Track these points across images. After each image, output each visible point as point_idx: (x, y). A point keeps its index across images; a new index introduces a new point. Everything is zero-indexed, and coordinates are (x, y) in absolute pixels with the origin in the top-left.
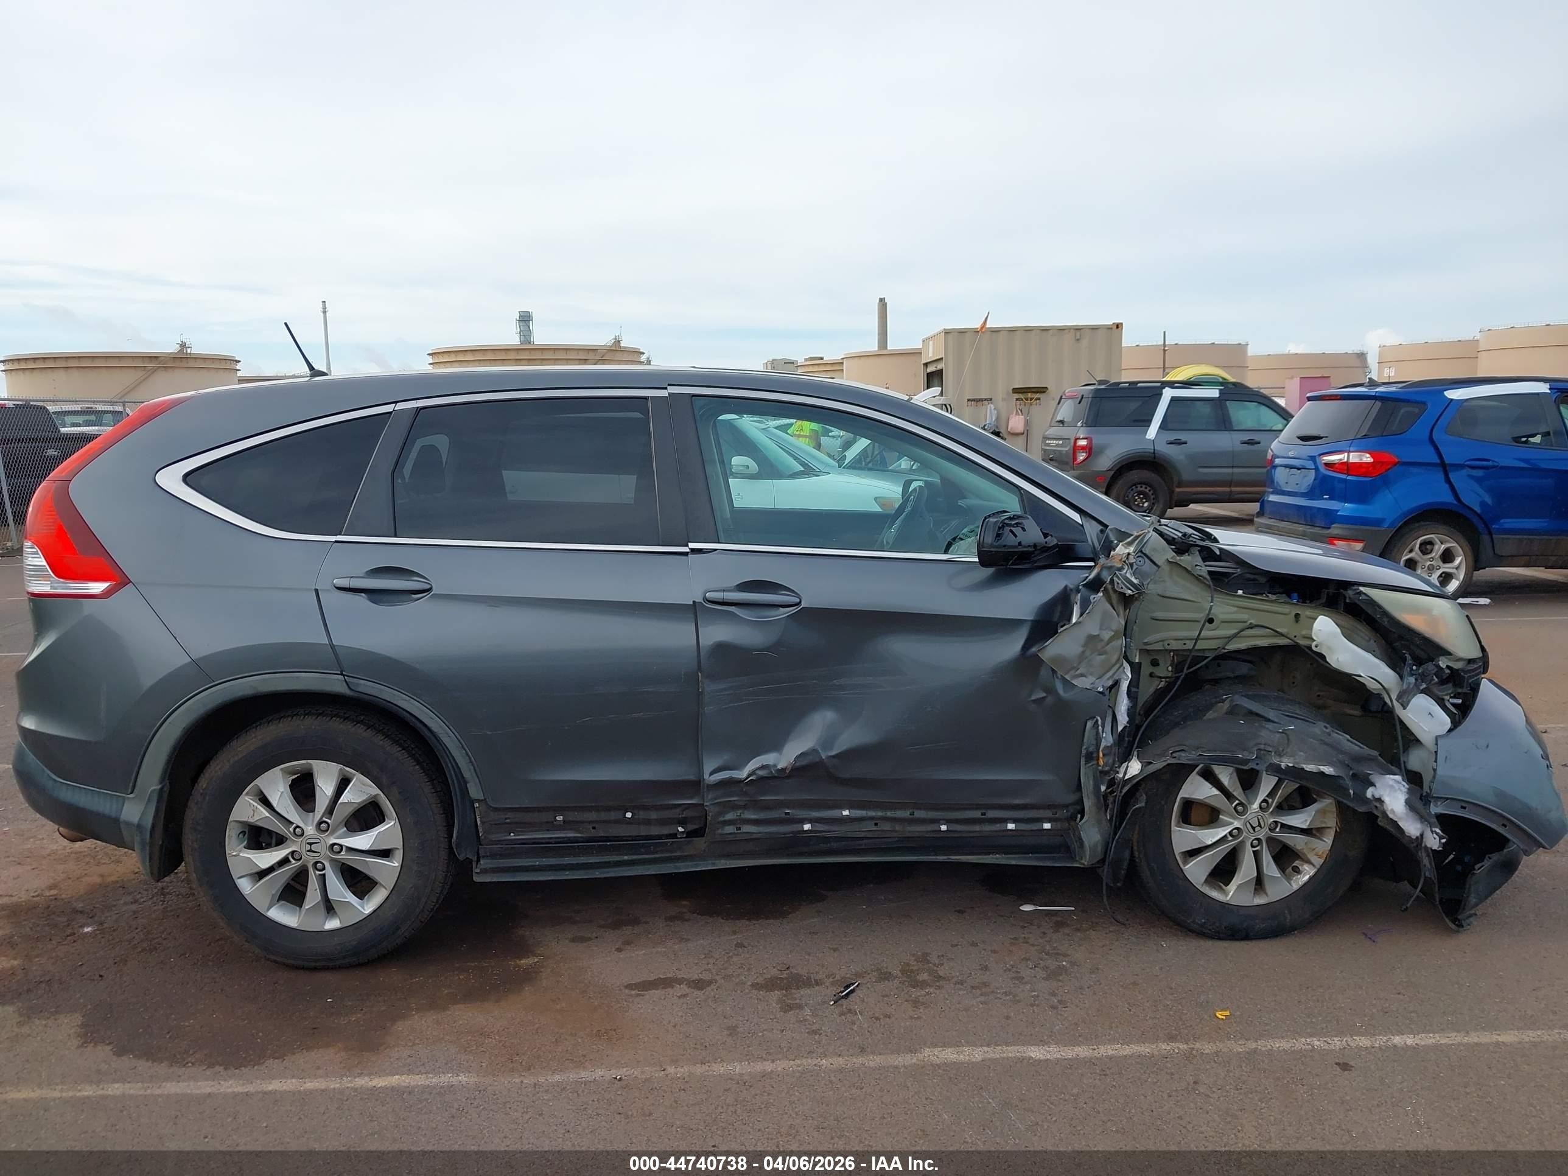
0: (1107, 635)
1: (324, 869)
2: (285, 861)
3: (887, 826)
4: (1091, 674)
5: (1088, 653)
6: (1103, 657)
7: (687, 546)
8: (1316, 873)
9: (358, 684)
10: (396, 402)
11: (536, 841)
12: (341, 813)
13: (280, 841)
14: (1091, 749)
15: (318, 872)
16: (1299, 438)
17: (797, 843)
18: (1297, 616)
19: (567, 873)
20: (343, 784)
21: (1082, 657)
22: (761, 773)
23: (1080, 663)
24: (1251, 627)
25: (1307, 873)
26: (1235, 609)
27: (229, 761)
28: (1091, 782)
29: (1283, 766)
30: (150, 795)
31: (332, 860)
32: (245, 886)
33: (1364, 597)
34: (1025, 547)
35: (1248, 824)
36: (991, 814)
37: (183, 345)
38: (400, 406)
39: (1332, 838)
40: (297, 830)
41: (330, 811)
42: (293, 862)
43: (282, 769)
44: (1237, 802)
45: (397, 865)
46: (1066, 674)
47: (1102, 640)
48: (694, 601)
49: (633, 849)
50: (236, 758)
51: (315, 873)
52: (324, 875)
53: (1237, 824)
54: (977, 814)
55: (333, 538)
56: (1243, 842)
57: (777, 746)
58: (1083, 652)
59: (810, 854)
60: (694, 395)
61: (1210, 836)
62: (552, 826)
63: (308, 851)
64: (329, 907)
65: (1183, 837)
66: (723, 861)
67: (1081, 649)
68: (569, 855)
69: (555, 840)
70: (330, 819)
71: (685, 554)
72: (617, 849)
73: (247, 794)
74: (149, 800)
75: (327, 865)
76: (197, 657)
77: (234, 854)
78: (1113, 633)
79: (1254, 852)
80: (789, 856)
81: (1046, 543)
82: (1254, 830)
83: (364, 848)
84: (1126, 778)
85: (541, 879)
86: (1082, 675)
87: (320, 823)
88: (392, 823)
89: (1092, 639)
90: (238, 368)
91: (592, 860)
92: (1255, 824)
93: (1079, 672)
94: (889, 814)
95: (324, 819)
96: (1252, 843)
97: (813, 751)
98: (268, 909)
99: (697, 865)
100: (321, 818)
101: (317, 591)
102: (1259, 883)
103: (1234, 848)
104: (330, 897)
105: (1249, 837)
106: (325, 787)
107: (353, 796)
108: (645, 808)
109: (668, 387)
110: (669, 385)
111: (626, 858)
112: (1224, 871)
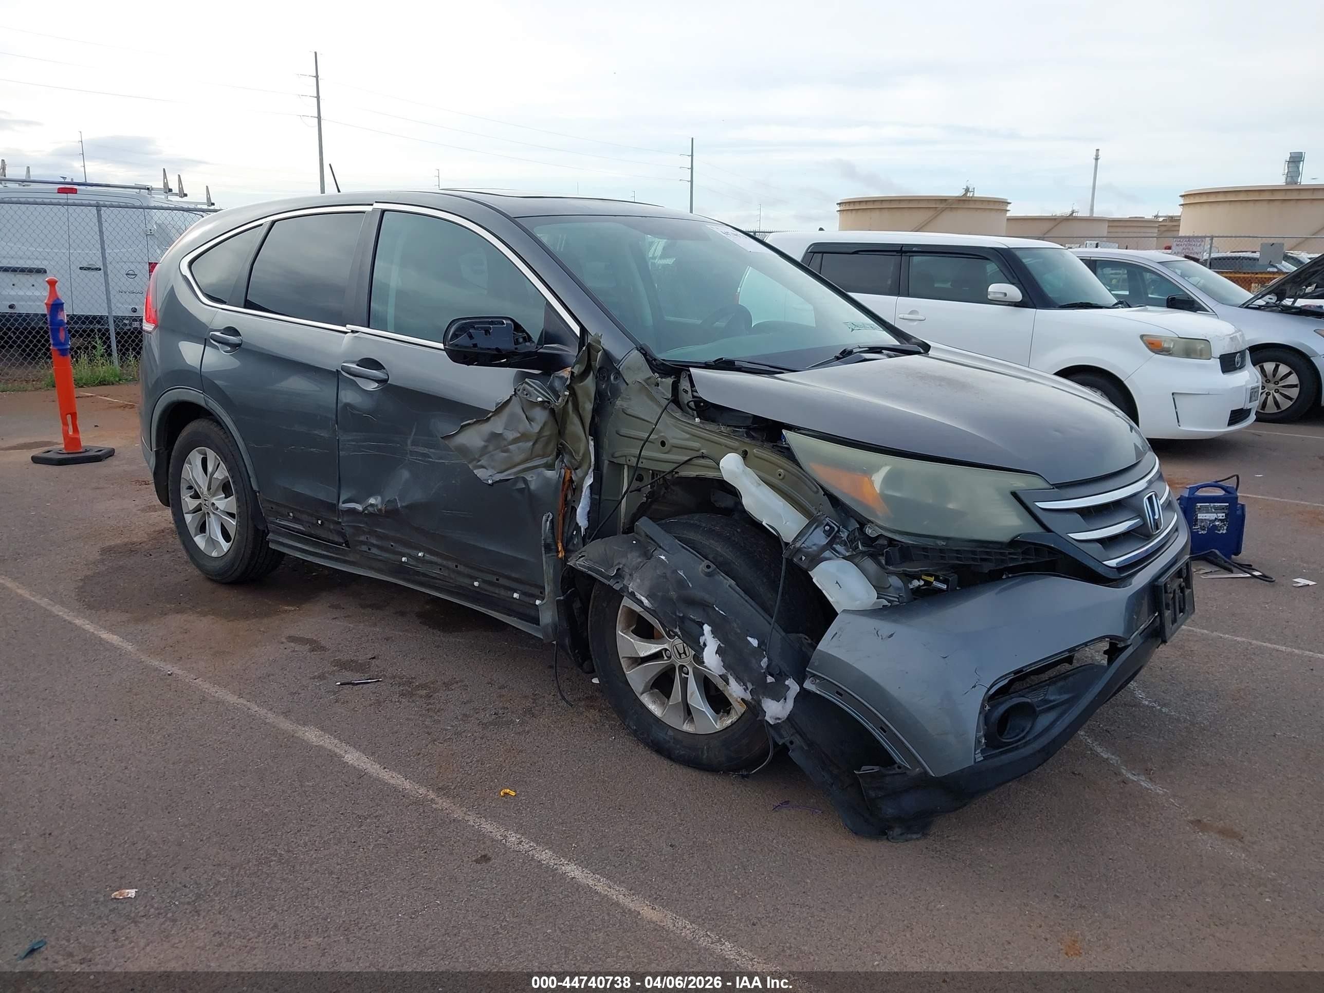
0: (510, 435)
3: (446, 573)
4: (493, 468)
5: (491, 448)
6: (505, 454)
7: (345, 326)
8: (739, 719)
11: (288, 528)
12: (215, 484)
13: (196, 495)
14: (549, 541)
15: (209, 520)
17: (401, 570)
18: (745, 453)
19: (304, 555)
20: (217, 465)
21: (484, 451)
22: (371, 509)
23: (481, 456)
24: (703, 457)
26: (688, 436)
28: (552, 571)
31: (213, 514)
32: (187, 518)
34: (481, 349)
35: (675, 648)
36: (502, 581)
37: (967, 190)
41: (212, 480)
42: (201, 509)
43: (198, 451)
45: (235, 524)
46: (470, 462)
47: (505, 439)
48: (337, 370)
49: (327, 548)
52: (210, 522)
53: (666, 645)
54: (493, 579)
55: (220, 306)
56: (672, 665)
57: (379, 492)
58: (486, 447)
59: (408, 581)
61: (647, 648)
62: (289, 518)
65: (625, 642)
67: (483, 443)
68: (300, 542)
70: (211, 487)
71: (346, 333)
73: (186, 464)
77: (184, 497)
78: (519, 435)
79: (682, 678)
80: (405, 580)
81: (516, 349)
82: (680, 657)
83: (223, 509)
86: (483, 467)
87: (208, 488)
88: (234, 497)
89: (495, 436)
90: (1008, 208)
91: (312, 549)
92: (681, 651)
93: (479, 463)
94: (444, 563)
96: (679, 669)
97: (395, 501)
98: (195, 536)
100: (209, 485)
101: (205, 339)
102: (687, 710)
103: (666, 667)
104: (212, 536)
106: (211, 465)
107: (220, 475)
108: (326, 520)
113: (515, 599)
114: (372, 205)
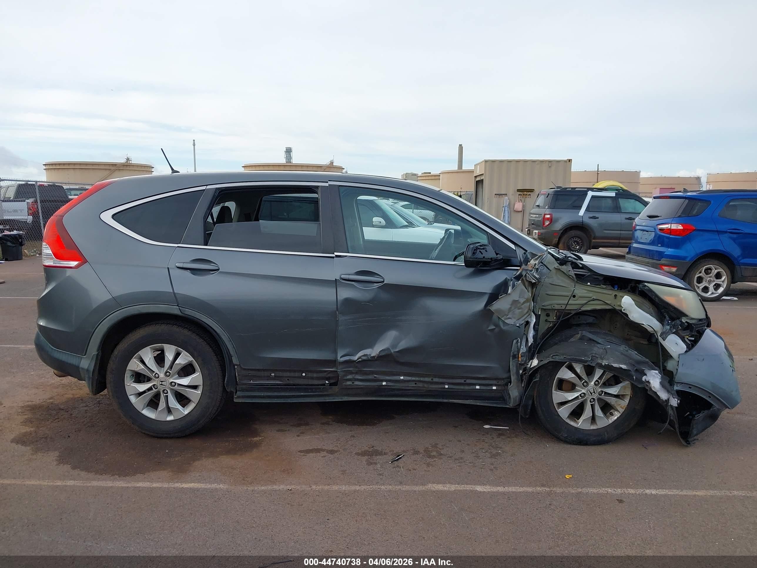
0: (522, 300)
1: (167, 393)
2: (150, 389)
3: (420, 385)
4: (514, 318)
5: (513, 308)
6: (520, 310)
7: (334, 254)
8: (621, 415)
9: (185, 311)
10: (207, 185)
11: (262, 384)
12: (176, 368)
13: (149, 380)
14: (515, 353)
15: (165, 395)
16: (648, 216)
17: (380, 390)
18: (616, 296)
19: (276, 399)
20: (177, 355)
21: (510, 310)
22: (364, 358)
23: (509, 313)
24: (594, 300)
25: (616, 416)
26: (586, 291)
27: (127, 343)
28: (515, 368)
29: (603, 364)
30: (93, 357)
31: (171, 389)
32: (133, 399)
33: (647, 288)
34: (486, 259)
35: (588, 391)
36: (468, 381)
37: (128, 159)
38: (209, 187)
39: (628, 400)
40: (156, 375)
41: (171, 367)
42: (154, 389)
43: (150, 348)
44: (584, 381)
45: (200, 392)
46: (502, 317)
47: (520, 303)
48: (336, 279)
49: (306, 390)
50: (130, 342)
51: (163, 395)
52: (167, 396)
53: (583, 391)
54: (462, 381)
55: (176, 245)
56: (586, 400)
57: (371, 346)
58: (511, 308)
59: (386, 396)
60: (340, 186)
61: (571, 396)
62: (269, 378)
63: (161, 385)
64: (169, 410)
65: (558, 396)
66: (346, 398)
67: (510, 306)
68: (275, 391)
69: (270, 384)
70: (171, 371)
71: (333, 257)
72: (299, 390)
73: (135, 358)
74: (92, 359)
75: (169, 391)
76: (115, 296)
77: (128, 384)
78: (525, 300)
79: (591, 404)
80: (376, 396)
81: (497, 257)
82: (591, 394)
83: (185, 384)
84: (531, 367)
85: (264, 402)
86: (509, 318)
87: (166, 372)
88: (198, 374)
89: (515, 302)
90: (153, 170)
91: (287, 394)
92: (592, 391)
93: (508, 317)
94: (422, 379)
95: (168, 371)
96: (590, 400)
97: (388, 349)
98: (142, 410)
99: (334, 399)
100: (167, 370)
101: (168, 268)
102: (593, 419)
103: (582, 402)
104: (170, 406)
105: (589, 397)
106: (169, 356)
107: (182, 361)
108: (311, 372)
109: (329, 182)
110: (329, 181)
111: (302, 394)
112: (577, 413)
113: (478, 389)
114: (327, 182)
